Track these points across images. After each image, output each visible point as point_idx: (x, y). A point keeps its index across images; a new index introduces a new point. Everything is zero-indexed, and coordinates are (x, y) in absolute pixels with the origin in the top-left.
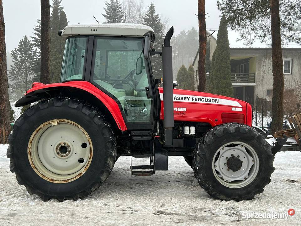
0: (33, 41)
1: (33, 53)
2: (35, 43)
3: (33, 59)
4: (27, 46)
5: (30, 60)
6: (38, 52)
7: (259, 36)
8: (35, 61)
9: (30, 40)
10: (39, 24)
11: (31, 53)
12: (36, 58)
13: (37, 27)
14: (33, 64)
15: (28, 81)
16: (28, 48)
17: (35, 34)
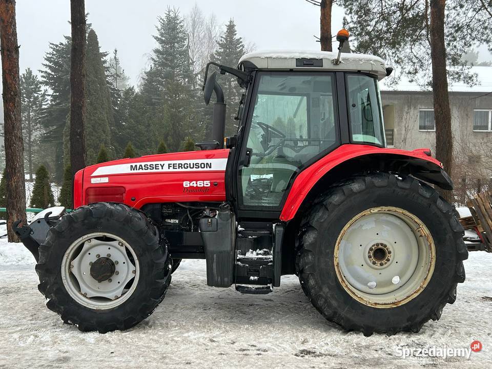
0: (43, 76)
1: (41, 97)
2: (46, 80)
3: (41, 105)
4: (31, 86)
5: (37, 107)
6: (49, 95)
7: (407, 72)
8: (45, 109)
9: (36, 76)
10: (52, 49)
11: (38, 96)
12: (45, 105)
13: (49, 56)
14: (42, 113)
15: (32, 140)
16: (32, 88)
17: (46, 65)
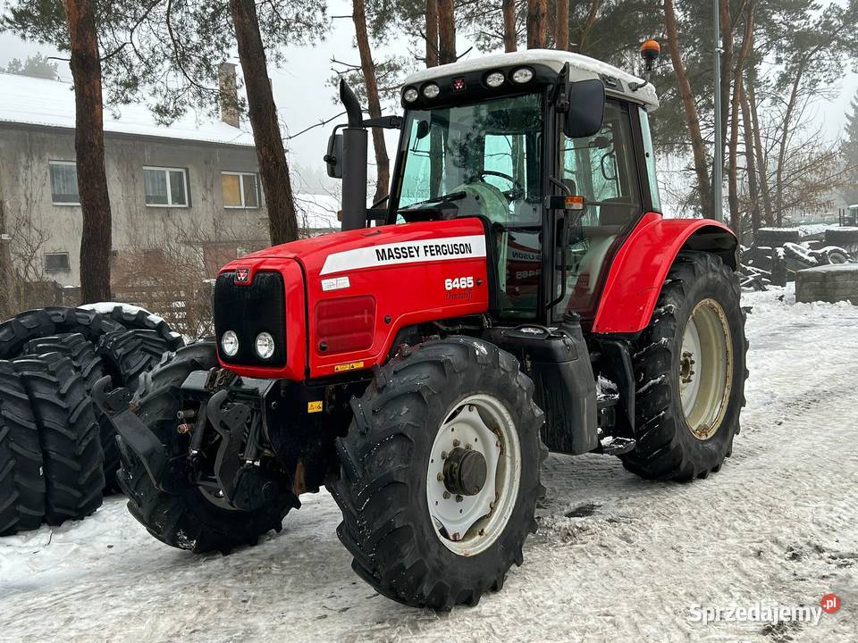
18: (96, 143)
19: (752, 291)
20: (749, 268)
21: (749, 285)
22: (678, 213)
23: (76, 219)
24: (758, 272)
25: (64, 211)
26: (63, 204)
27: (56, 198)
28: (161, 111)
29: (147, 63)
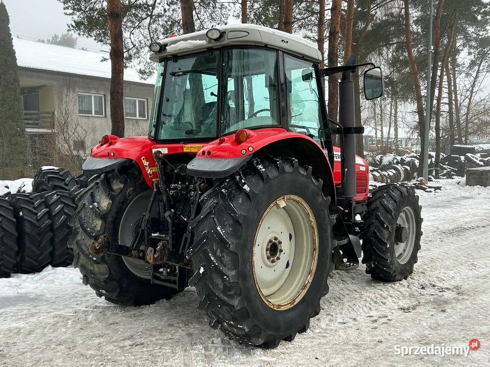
18: (120, 91)
19: (445, 179)
20: (444, 166)
21: (444, 175)
22: (409, 135)
23: (90, 123)
24: (450, 169)
25: (84, 119)
26: (84, 115)
27: (80, 112)
28: (142, 72)
29: (137, 49)
